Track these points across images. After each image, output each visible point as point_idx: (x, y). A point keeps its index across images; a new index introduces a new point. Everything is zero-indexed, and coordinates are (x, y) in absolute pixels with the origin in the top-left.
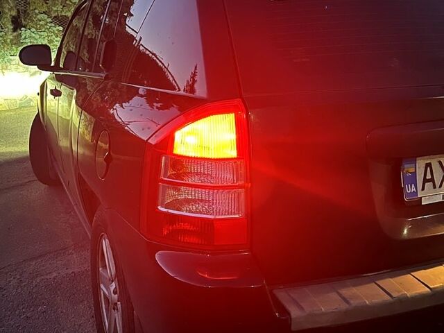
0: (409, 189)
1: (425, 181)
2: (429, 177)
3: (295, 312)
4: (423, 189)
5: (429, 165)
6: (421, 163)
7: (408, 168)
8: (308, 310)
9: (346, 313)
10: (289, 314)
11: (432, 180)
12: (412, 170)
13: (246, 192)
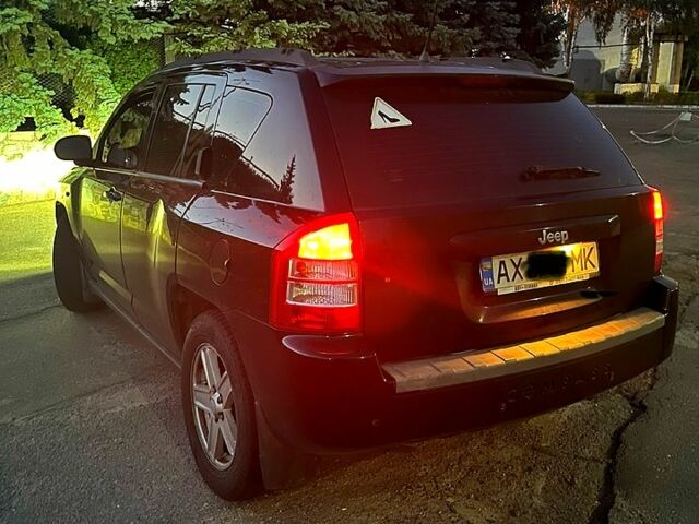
0: (487, 282)
1: (500, 275)
2: (503, 272)
3: (398, 378)
4: (499, 282)
5: (502, 263)
6: (496, 261)
7: (486, 265)
8: (409, 376)
9: (439, 378)
10: (394, 380)
11: (506, 274)
12: (489, 267)
13: (359, 286)
